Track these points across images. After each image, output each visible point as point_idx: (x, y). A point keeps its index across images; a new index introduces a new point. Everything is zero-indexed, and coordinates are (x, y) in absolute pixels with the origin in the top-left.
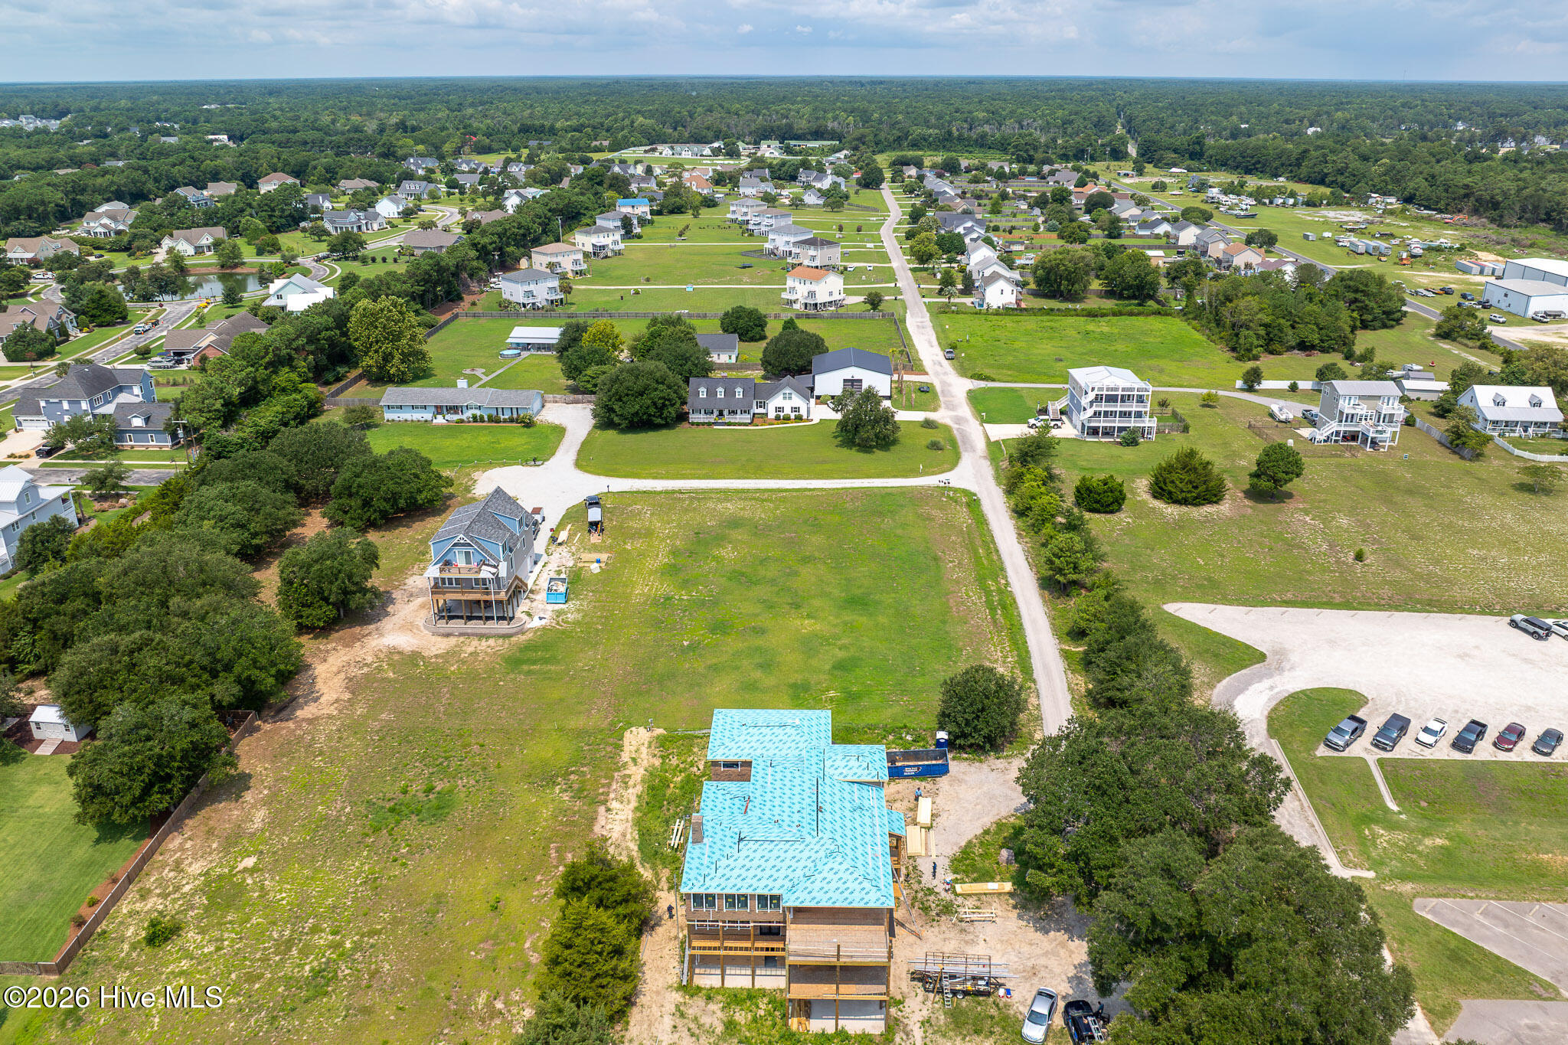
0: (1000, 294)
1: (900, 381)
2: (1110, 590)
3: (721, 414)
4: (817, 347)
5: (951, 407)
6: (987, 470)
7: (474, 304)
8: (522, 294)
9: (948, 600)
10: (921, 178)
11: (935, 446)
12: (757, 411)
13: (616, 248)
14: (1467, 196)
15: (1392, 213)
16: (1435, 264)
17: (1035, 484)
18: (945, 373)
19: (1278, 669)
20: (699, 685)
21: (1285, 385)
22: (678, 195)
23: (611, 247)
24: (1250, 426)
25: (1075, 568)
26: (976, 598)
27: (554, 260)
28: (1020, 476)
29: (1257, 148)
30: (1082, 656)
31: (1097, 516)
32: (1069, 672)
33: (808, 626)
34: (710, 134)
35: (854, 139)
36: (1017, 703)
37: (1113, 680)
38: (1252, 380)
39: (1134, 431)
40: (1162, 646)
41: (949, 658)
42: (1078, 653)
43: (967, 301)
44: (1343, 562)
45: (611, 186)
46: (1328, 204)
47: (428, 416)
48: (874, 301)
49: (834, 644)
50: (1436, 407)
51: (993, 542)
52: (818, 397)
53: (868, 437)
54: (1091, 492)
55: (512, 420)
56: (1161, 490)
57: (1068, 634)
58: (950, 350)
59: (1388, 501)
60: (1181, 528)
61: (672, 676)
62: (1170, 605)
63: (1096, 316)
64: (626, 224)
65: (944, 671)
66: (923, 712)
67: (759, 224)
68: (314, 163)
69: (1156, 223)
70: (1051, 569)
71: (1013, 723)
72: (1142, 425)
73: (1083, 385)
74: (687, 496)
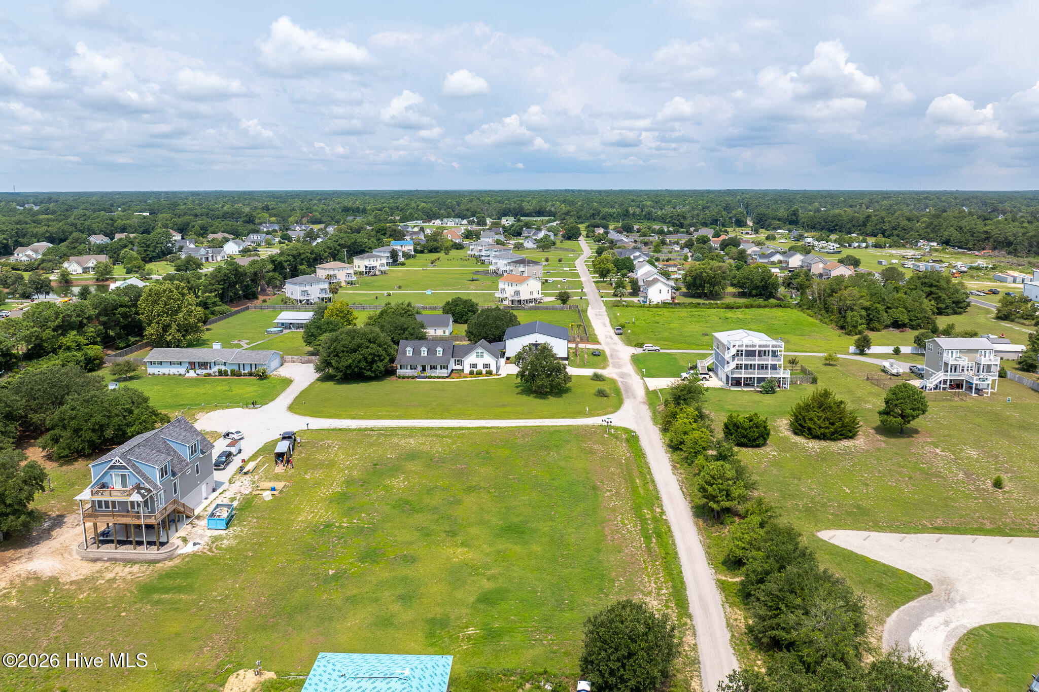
0: (659, 293)
1: (577, 348)
2: (765, 516)
3: (424, 369)
4: (511, 320)
5: (617, 366)
6: (646, 413)
7: (265, 301)
8: (299, 293)
9: (603, 528)
10: (606, 233)
11: (601, 394)
12: (455, 368)
13: (383, 269)
14: (987, 239)
15: (936, 250)
16: (978, 276)
17: (687, 421)
18: (615, 344)
19: (948, 600)
20: (331, 619)
21: (890, 349)
22: (436, 240)
23: (378, 267)
24: (868, 379)
25: (728, 495)
26: (631, 526)
27: (331, 273)
28: (674, 415)
29: (835, 216)
30: (739, 587)
31: (745, 450)
32: (727, 605)
33: (459, 554)
34: (469, 213)
35: (563, 214)
36: (670, 647)
37: (776, 616)
38: (862, 347)
39: (772, 381)
40: (826, 577)
41: (601, 590)
42: (734, 583)
43: (635, 299)
44: (983, 489)
45: (391, 236)
46: (890, 247)
47: (182, 370)
48: (564, 298)
49: (483, 574)
50: (1020, 363)
51: (650, 473)
52: (508, 359)
53: (543, 385)
54: (738, 427)
55: (251, 374)
56: (801, 427)
57: (724, 563)
58: (620, 330)
59: (1007, 435)
60: (824, 460)
61: (305, 608)
62: (823, 532)
63: (733, 308)
64: (394, 255)
65: (594, 605)
66: (567, 654)
67: (489, 256)
68: (193, 223)
69: (772, 254)
70: (704, 497)
71: (665, 674)
72: (777, 376)
73: (725, 343)
74: (376, 433)
